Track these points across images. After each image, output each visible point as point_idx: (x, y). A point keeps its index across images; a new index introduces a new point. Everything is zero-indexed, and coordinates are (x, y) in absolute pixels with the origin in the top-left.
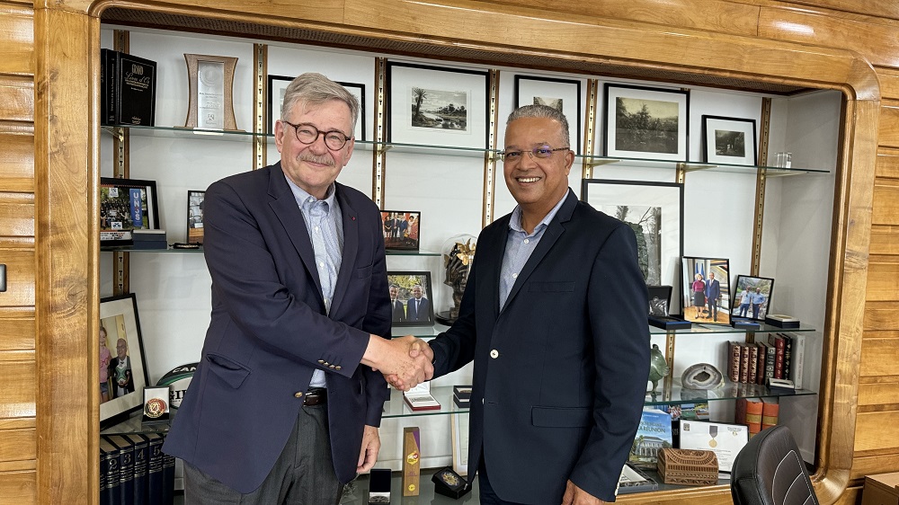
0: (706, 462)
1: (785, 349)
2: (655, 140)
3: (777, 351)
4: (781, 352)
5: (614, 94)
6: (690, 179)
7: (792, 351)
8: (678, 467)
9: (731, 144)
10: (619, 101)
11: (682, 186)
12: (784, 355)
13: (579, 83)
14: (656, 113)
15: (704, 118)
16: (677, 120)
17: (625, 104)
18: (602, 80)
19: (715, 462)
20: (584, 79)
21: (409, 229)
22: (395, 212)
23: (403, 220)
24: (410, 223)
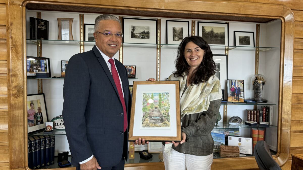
0: (235, 150)
1: (266, 111)
2: (216, 40)
3: (263, 112)
4: (264, 112)
5: (201, 25)
6: (230, 53)
7: (269, 112)
8: (225, 152)
9: (245, 41)
10: (203, 27)
11: (227, 56)
12: (266, 114)
13: (188, 22)
14: (216, 31)
15: (235, 32)
16: (224, 33)
17: (205, 28)
18: (197, 21)
19: (238, 150)
20: (190, 21)
21: (132, 71)
22: (128, 66)
23: (130, 68)
24: (133, 69)
